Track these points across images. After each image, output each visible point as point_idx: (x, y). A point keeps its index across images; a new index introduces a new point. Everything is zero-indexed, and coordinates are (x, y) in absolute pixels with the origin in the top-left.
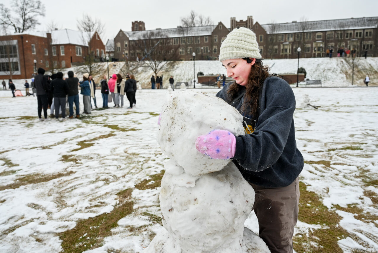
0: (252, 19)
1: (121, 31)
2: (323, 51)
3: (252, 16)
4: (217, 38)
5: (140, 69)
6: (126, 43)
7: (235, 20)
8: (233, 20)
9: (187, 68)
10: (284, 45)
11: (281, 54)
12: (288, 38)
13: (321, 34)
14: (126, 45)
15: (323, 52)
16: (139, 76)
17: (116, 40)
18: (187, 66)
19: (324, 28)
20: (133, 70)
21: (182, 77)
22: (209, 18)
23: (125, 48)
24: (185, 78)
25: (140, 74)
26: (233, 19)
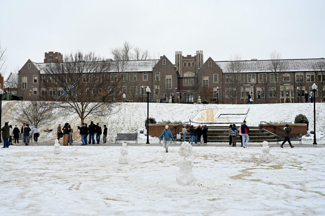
0: (202, 54)
1: (29, 61)
2: (292, 96)
3: (202, 51)
4: (159, 75)
5: (55, 111)
6: (36, 78)
7: (181, 55)
8: (178, 55)
9: (127, 112)
10: (244, 88)
11: (241, 98)
12: (249, 79)
13: (289, 75)
14: (35, 81)
15: (293, 98)
16: (53, 122)
17: (21, 73)
18: (127, 109)
19: (292, 69)
20: (44, 112)
21: (121, 125)
22: (147, 52)
23: (33, 85)
24: (126, 127)
25: (55, 118)
26: (178, 53)
